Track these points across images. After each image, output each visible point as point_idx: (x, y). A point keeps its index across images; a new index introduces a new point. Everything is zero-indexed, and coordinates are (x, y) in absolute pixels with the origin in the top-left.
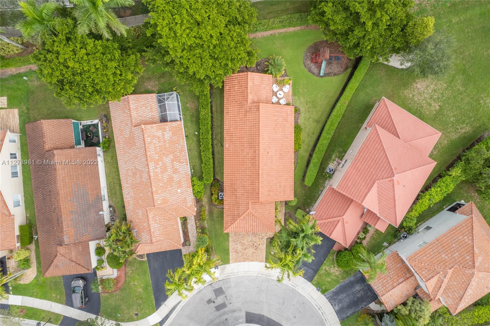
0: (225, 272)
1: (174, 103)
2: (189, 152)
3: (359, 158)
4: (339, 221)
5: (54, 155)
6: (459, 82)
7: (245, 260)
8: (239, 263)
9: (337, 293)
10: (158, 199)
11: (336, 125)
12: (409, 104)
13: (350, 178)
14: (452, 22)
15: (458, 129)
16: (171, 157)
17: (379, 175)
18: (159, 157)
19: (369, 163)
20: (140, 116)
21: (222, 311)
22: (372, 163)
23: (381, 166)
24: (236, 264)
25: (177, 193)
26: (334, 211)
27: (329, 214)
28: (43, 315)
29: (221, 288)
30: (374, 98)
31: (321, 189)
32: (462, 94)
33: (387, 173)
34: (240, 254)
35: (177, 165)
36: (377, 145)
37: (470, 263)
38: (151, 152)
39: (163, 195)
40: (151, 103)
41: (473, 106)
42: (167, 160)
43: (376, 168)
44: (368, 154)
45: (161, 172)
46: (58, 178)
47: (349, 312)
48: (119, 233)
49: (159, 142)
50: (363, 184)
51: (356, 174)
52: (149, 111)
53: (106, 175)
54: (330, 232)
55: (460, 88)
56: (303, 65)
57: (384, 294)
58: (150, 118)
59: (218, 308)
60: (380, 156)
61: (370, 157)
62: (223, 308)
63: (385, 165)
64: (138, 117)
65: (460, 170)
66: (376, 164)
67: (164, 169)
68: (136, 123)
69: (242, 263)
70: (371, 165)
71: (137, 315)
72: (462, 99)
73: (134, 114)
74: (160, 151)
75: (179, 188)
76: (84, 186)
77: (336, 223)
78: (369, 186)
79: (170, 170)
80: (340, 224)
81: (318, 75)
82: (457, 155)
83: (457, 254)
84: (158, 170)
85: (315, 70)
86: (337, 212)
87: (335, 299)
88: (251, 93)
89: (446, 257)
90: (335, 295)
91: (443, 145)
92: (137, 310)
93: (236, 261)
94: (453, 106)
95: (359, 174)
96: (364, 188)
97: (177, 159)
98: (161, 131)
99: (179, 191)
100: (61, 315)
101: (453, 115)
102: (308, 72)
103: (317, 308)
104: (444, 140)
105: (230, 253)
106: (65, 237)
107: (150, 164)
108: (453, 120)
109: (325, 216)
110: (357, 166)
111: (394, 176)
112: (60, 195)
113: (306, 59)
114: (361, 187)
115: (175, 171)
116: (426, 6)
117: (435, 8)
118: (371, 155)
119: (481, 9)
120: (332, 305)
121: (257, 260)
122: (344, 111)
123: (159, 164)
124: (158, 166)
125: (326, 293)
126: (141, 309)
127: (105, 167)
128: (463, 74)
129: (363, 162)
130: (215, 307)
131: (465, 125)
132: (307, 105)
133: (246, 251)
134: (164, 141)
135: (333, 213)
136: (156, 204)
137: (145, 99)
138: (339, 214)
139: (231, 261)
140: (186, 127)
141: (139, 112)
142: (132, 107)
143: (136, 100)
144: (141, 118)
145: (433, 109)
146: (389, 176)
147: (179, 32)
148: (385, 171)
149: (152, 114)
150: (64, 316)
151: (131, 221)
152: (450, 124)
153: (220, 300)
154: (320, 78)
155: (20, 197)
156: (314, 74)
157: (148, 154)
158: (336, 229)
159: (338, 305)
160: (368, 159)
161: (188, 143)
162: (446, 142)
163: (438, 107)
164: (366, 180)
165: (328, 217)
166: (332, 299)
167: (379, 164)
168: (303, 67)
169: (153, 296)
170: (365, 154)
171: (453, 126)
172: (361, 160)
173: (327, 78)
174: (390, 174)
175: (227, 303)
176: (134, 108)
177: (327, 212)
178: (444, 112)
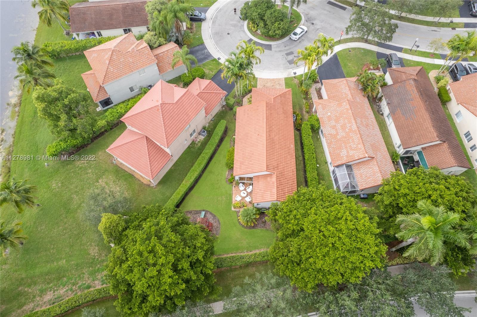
0: (287, 73)
1: (342, 181)
2: (323, 151)
3: (185, 124)
4: (203, 90)
5: (437, 136)
6: (75, 202)
7: (273, 80)
8: (278, 78)
9: (205, 58)
10: (346, 105)
11: (196, 163)
12: (126, 184)
13: (194, 110)
14: (66, 261)
15: (87, 163)
16: (338, 137)
17: (172, 107)
18: (349, 135)
19: (177, 118)
20: (370, 168)
21: (289, 51)
22: (175, 117)
23: (169, 113)
24: (280, 77)
25: (331, 112)
26: (206, 97)
27: (210, 95)
28: (416, 53)
29: (290, 64)
30: (156, 189)
31: (211, 122)
32: (76, 192)
33: (165, 107)
34: (277, 83)
35: (333, 132)
36: (169, 131)
37: (115, 53)
38: (356, 138)
39: (342, 109)
40: (362, 181)
41: (69, 182)
42: (342, 134)
43: (173, 113)
44: (178, 125)
45: (346, 124)
46: (430, 121)
47: (197, 48)
48: (373, 85)
49: (351, 146)
50: (185, 103)
51: (189, 111)
52: (363, 174)
53: (390, 136)
54: (211, 84)
55: (75, 197)
56: (220, 221)
57: (175, 47)
58: (361, 168)
59: (292, 53)
60: (168, 121)
61: (176, 123)
62: (288, 53)
63: (166, 114)
64: (372, 167)
65: (98, 124)
66: (173, 116)
67: (343, 127)
68: (373, 162)
69: (276, 78)
70: (176, 116)
71: (349, 51)
72: (76, 187)
73: (376, 169)
74: (349, 139)
75: (330, 116)
76: (407, 119)
77: (206, 89)
78: (181, 101)
79: (339, 126)
80: (203, 88)
81: (207, 212)
82: (93, 143)
83: (121, 60)
84: (348, 125)
85: (209, 216)
86: (204, 96)
87: (207, 55)
88: (273, 183)
89: (129, 59)
90: (207, 57)
91: (103, 151)
92: (350, 54)
93: (280, 79)
94: (86, 182)
95: (187, 111)
96: (185, 100)
97: (334, 136)
98: (350, 155)
99: (329, 114)
100: (403, 53)
101: (88, 174)
102: (216, 215)
103: (220, 51)
104: (101, 155)
105: (284, 83)
106: (413, 84)
107: (356, 128)
108: (89, 170)
109: (213, 95)
110: (187, 118)
111: (161, 104)
112: (424, 110)
113: (217, 227)
114: (187, 101)
115: (334, 127)
116: (88, 278)
117: (79, 276)
118: (175, 124)
119: (34, 272)
120: (209, 53)
121: (264, 79)
122: (188, 174)
123: (349, 129)
124: (349, 128)
125: (213, 59)
126: (347, 54)
127: (392, 142)
128: (70, 209)
129: (182, 119)
130: (293, 54)
131: (80, 166)
132: (219, 186)
133: (272, 85)
134: (346, 147)
135: (207, 95)
136: (347, 101)
137: (368, 183)
138: (203, 94)
139: (284, 79)
140: (327, 171)
141: (372, 171)
142: (379, 174)
143: (376, 181)
144: (370, 166)
145: (105, 180)
146: (164, 105)
147: (347, 213)
148: (167, 109)
149: (360, 172)
150: (401, 52)
151: (364, 96)
152: (93, 167)
153: (290, 57)
154: (205, 209)
155: (457, 121)
156: (211, 213)
157: (359, 136)
158: (206, 85)
159: (205, 52)
160: (177, 121)
161: (325, 158)
162: (100, 153)
163: (100, 181)
164: (182, 106)
165: (211, 94)
166: (209, 56)
167: (171, 115)
168: (221, 221)
169: (340, 61)
170: (180, 126)
171: (90, 165)
172: (183, 121)
173: (199, 209)
174: (163, 106)
175: (286, 56)
176: (376, 174)
177: (211, 97)
178: (95, 177)
